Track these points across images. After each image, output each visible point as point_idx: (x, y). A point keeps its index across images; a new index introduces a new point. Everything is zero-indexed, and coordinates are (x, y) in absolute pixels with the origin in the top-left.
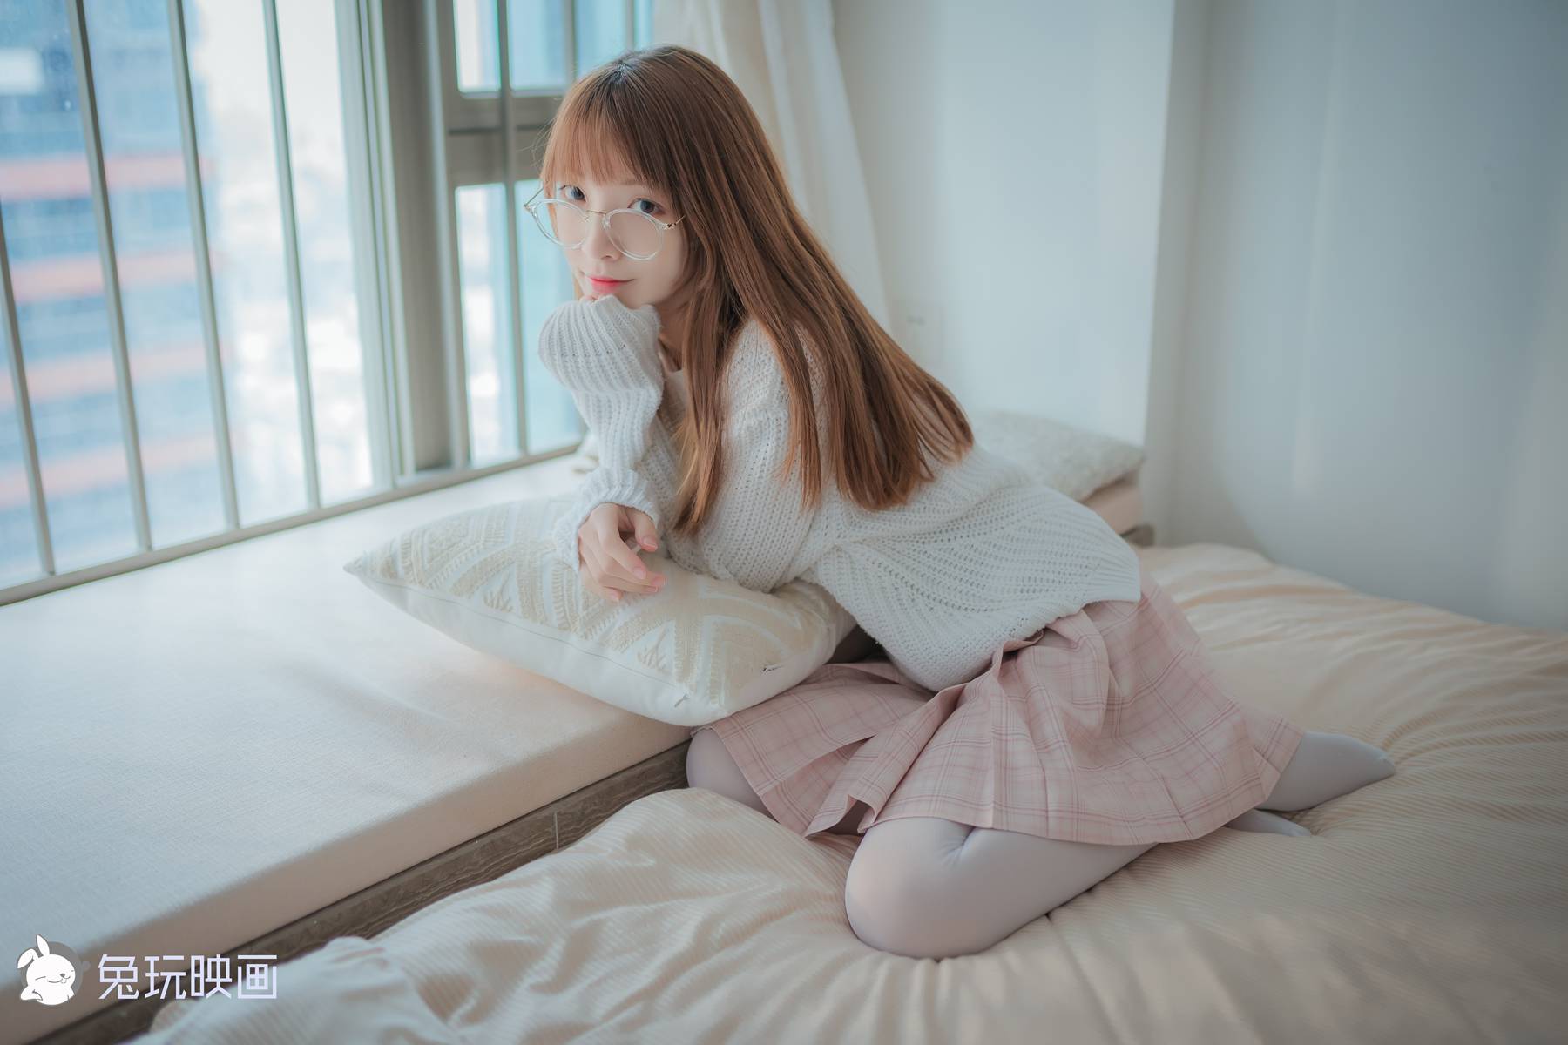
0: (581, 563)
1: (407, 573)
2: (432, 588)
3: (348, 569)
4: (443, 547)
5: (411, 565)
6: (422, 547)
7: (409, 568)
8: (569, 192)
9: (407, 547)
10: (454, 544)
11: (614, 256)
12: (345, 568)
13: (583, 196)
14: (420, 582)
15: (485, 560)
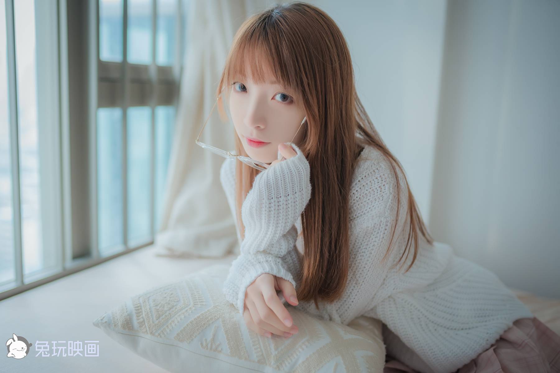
0: (244, 310)
1: (140, 327)
2: (161, 337)
3: (96, 325)
4: (166, 309)
5: (144, 321)
6: (150, 309)
7: (142, 324)
8: (237, 87)
9: (138, 309)
10: (173, 306)
11: (262, 127)
12: (93, 323)
13: (246, 89)
14: (151, 333)
15: (198, 317)
